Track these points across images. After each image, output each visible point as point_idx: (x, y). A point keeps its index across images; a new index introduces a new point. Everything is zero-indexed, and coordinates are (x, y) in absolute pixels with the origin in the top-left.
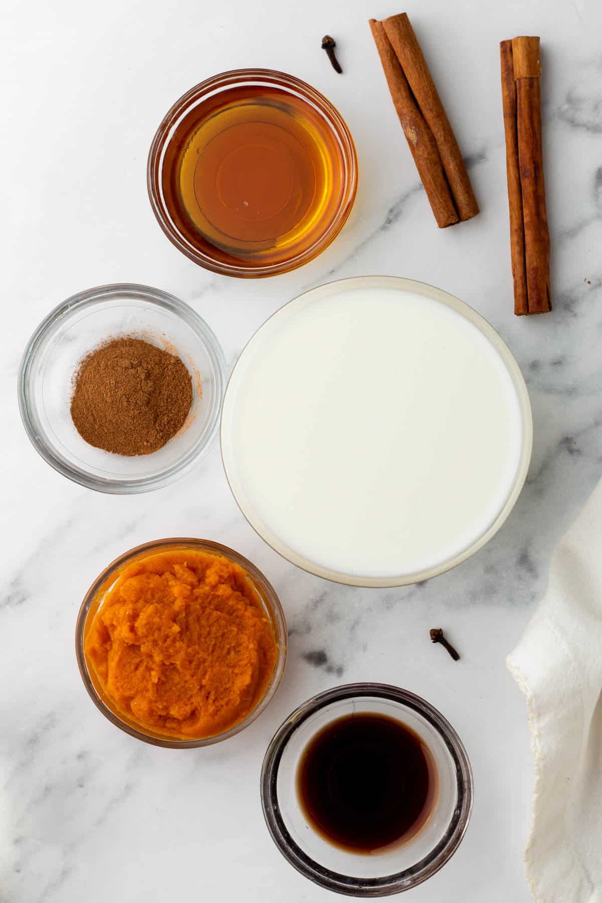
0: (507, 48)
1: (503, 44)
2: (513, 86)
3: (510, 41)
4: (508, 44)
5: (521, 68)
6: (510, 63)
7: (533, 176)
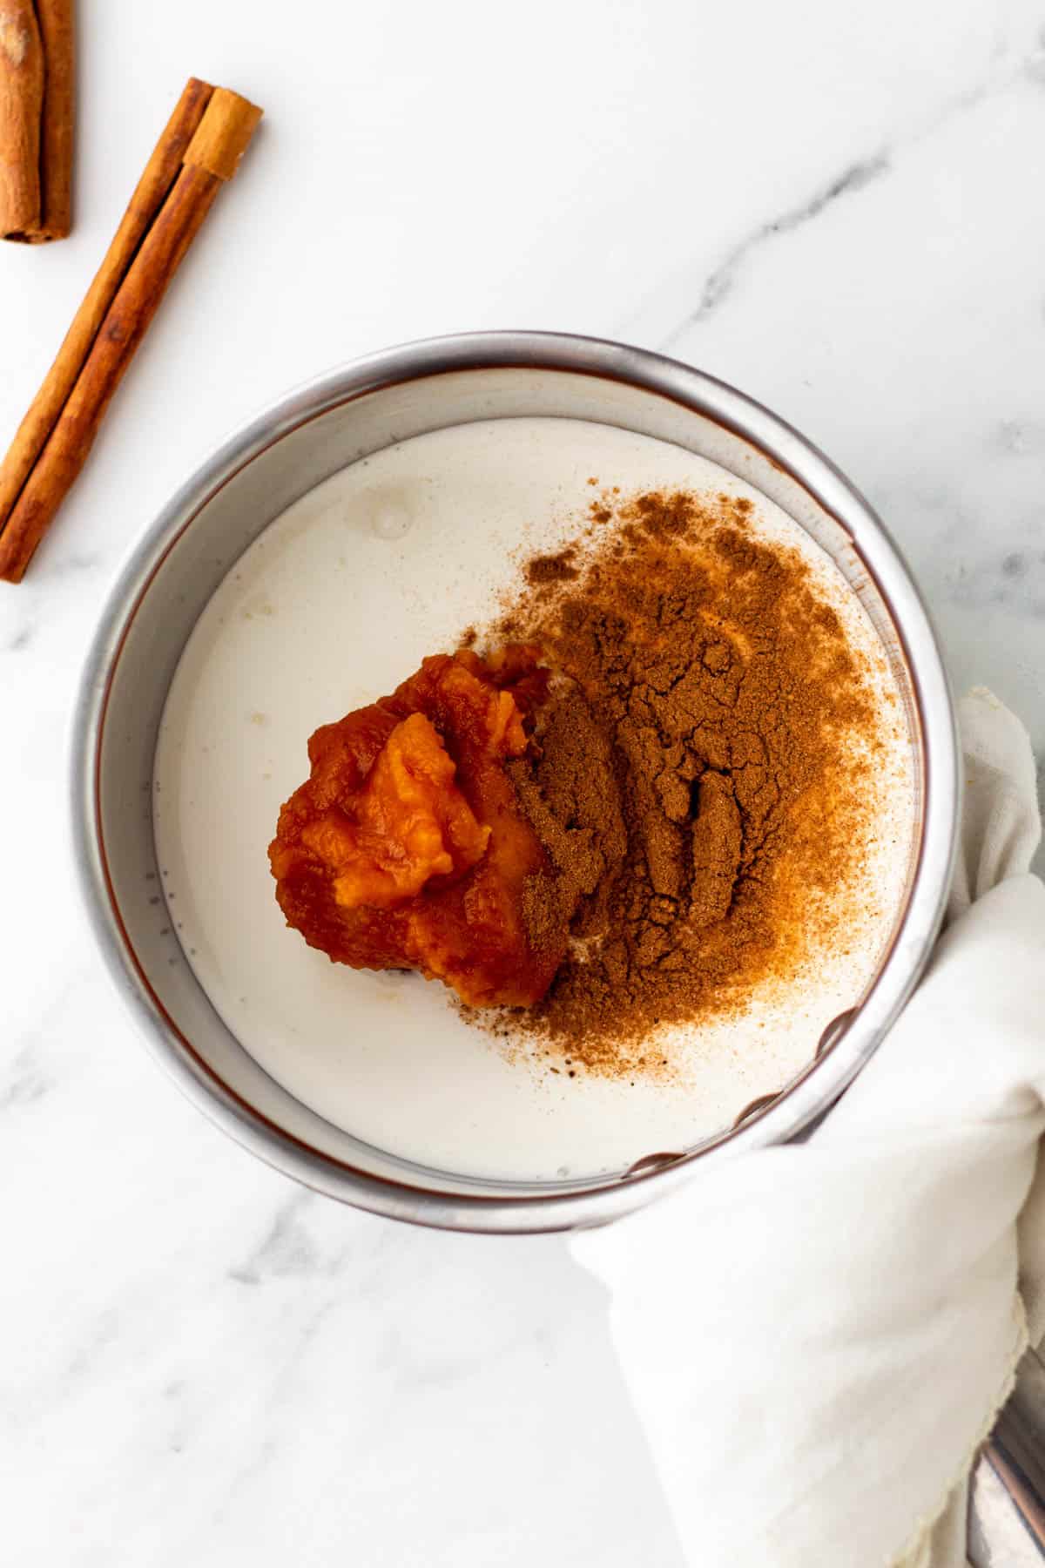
0: (199, 97)
1: (196, 84)
2: (174, 168)
3: (212, 89)
4: (207, 92)
5: (203, 148)
6: (192, 125)
7: (124, 345)
